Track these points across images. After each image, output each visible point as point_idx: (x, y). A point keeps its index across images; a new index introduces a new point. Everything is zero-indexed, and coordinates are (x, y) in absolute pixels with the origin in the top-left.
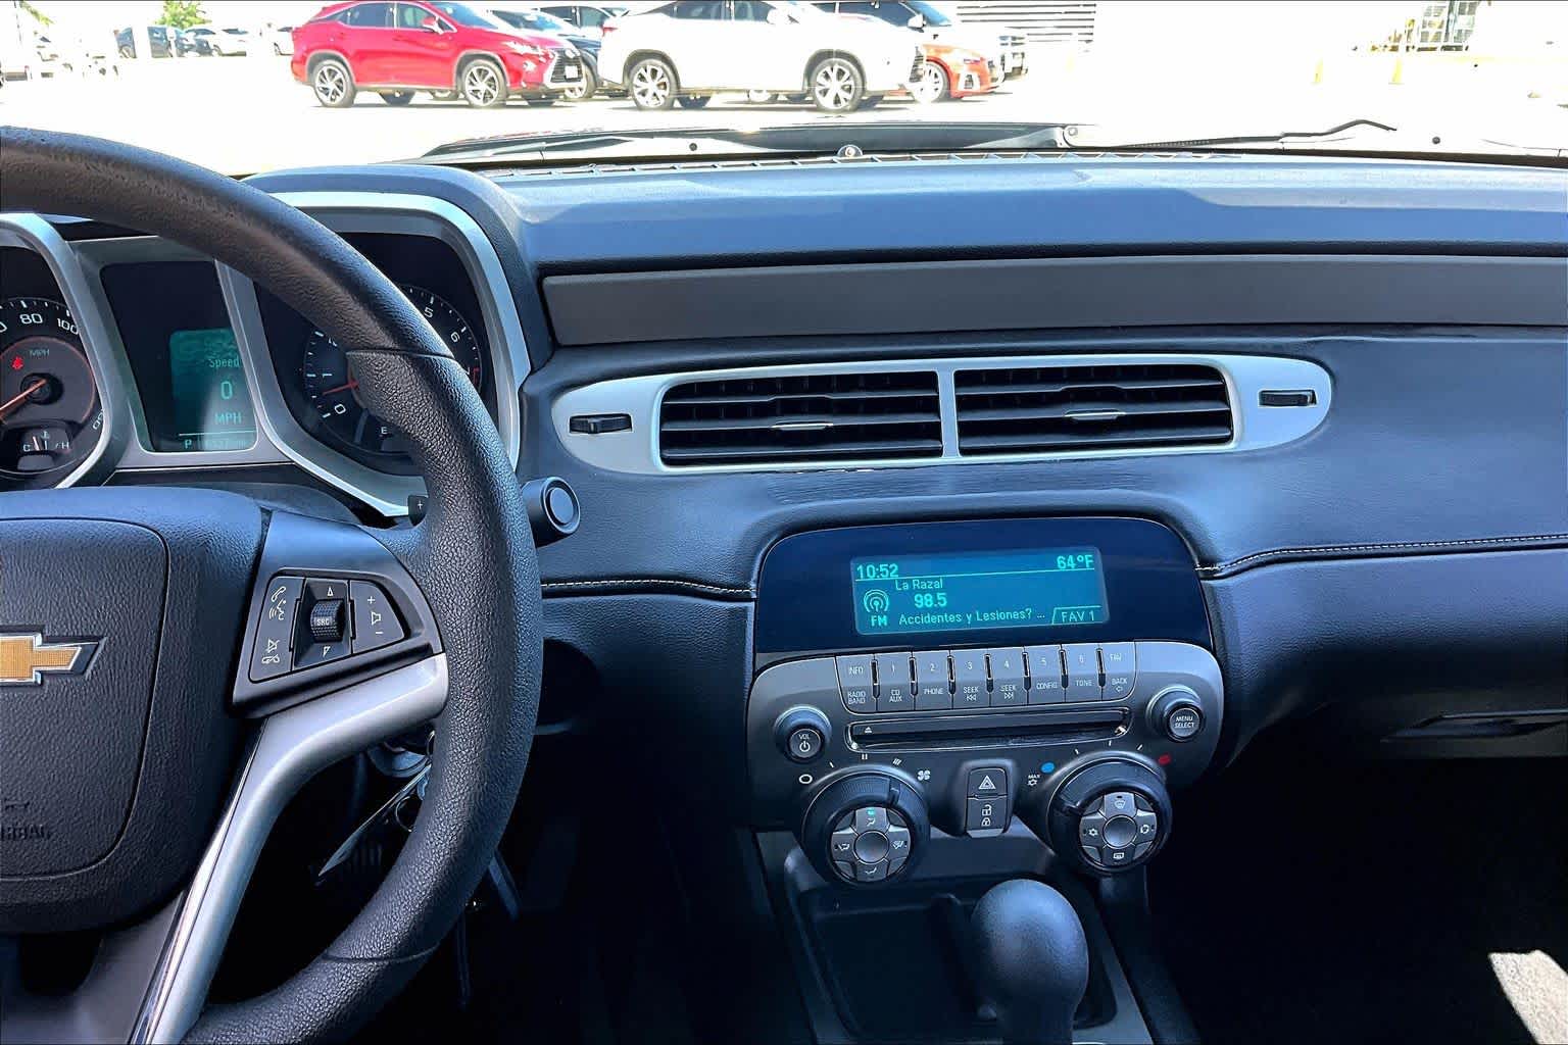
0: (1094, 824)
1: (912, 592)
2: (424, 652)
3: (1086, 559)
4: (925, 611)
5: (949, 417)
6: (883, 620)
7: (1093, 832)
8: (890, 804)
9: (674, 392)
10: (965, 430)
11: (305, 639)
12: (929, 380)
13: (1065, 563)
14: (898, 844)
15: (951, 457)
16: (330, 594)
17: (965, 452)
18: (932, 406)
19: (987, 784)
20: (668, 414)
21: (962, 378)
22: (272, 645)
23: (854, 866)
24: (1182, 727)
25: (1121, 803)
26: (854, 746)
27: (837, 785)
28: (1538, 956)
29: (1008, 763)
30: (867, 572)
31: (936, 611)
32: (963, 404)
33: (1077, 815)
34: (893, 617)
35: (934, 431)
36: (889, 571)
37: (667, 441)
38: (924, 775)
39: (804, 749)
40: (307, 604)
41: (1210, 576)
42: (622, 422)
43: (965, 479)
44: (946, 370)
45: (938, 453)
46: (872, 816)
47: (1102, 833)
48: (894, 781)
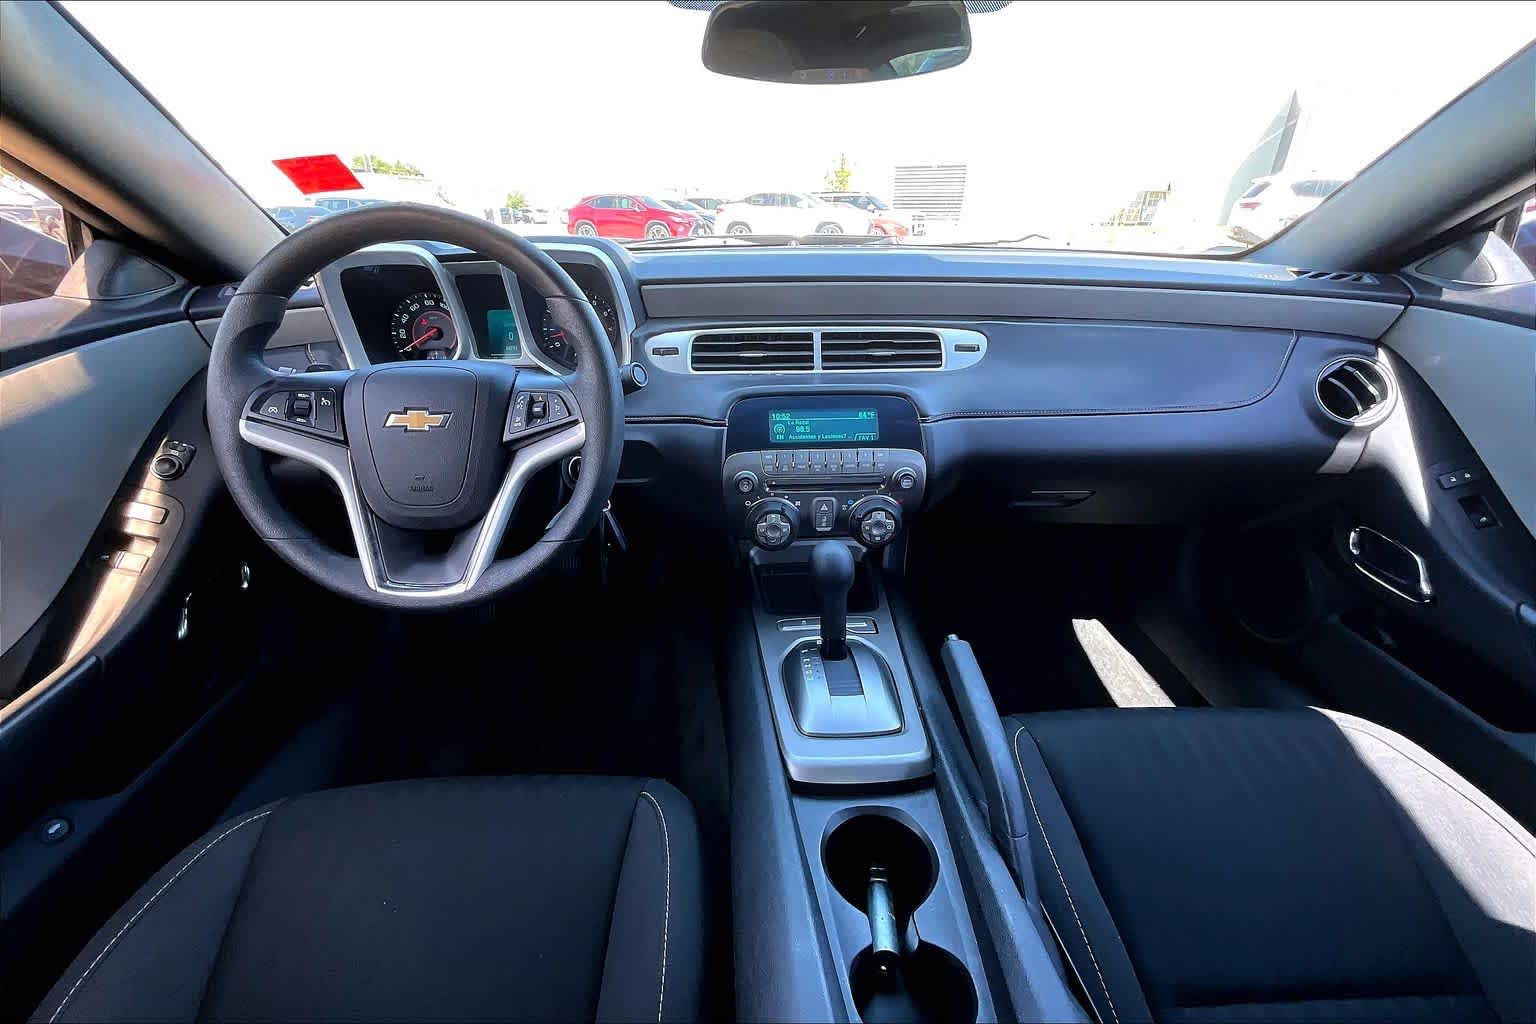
0: (868, 524)
1: (795, 426)
2: (575, 422)
3: (872, 414)
4: (800, 433)
5: (817, 353)
6: (782, 437)
7: (867, 528)
8: (782, 513)
9: (698, 339)
10: (825, 359)
11: (531, 417)
12: (809, 336)
13: (863, 415)
14: (785, 530)
15: (818, 370)
16: (540, 399)
17: (824, 368)
18: (811, 348)
19: (824, 508)
20: (695, 348)
21: (825, 336)
22: (518, 419)
23: (766, 537)
24: (906, 484)
25: (880, 516)
26: (767, 489)
27: (760, 506)
28: (1095, 622)
29: (834, 499)
30: (776, 417)
31: (804, 434)
32: (824, 347)
33: (860, 521)
34: (786, 435)
35: (811, 359)
36: (786, 417)
37: (695, 360)
38: (798, 503)
39: (745, 488)
40: (532, 402)
41: (924, 421)
42: (675, 351)
43: (824, 379)
44: (817, 333)
45: (812, 368)
46: (774, 518)
47: (871, 529)
48: (784, 504)
